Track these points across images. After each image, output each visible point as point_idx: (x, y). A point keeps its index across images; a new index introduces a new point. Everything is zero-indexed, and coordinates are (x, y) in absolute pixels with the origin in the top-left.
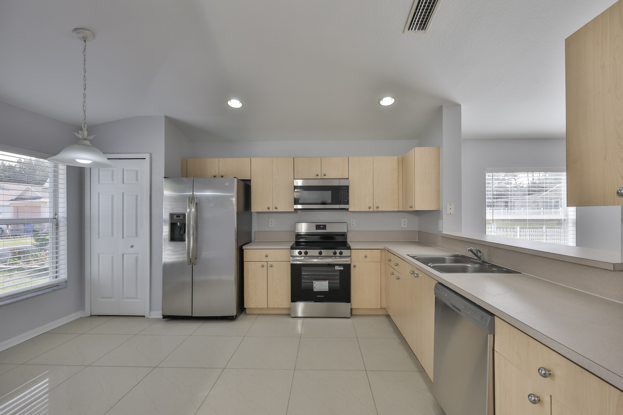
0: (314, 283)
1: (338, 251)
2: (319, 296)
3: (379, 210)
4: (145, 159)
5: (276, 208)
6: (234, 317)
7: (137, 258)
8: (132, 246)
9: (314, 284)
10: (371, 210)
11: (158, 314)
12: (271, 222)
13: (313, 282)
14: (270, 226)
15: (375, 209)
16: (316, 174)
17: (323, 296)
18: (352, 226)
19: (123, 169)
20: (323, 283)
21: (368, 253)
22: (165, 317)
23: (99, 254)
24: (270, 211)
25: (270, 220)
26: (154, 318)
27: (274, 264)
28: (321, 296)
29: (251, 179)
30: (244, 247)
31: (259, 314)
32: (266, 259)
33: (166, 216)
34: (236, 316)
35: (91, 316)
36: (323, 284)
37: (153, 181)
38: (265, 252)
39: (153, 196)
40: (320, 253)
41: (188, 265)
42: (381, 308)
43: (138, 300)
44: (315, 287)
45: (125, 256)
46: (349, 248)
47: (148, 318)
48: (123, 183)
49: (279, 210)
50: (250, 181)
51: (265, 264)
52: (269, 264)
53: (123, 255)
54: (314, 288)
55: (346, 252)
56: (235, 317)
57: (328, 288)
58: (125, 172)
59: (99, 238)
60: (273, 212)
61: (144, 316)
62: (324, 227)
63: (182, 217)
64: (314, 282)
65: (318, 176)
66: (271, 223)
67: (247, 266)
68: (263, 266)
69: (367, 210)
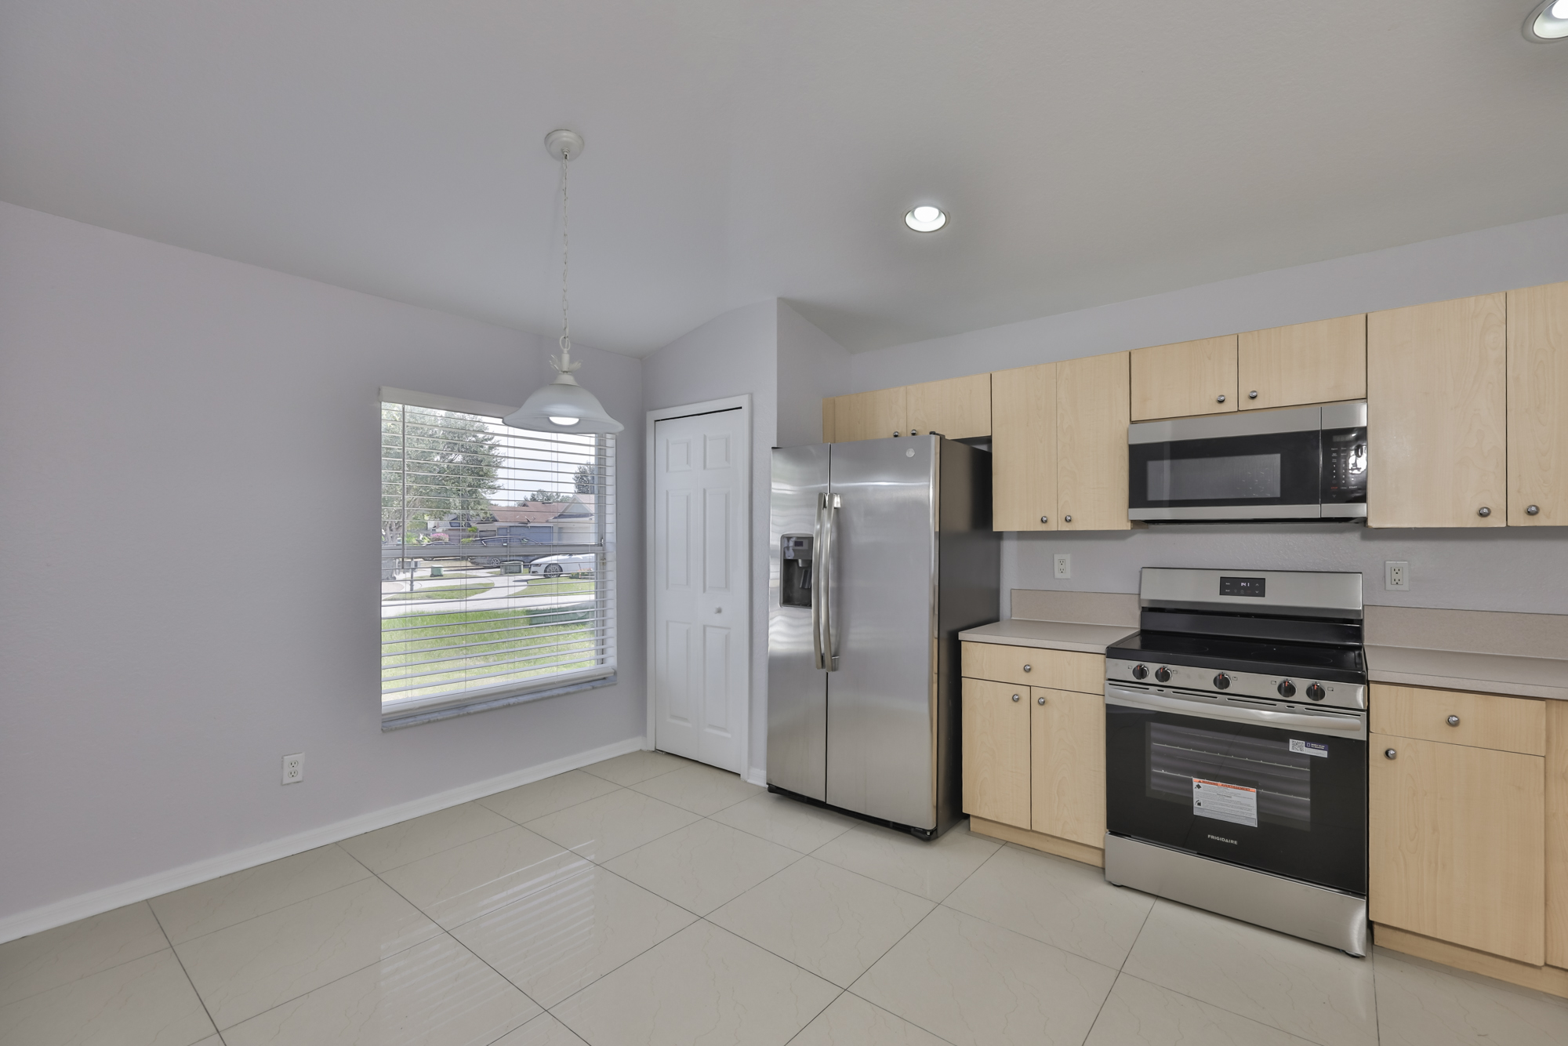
0: (1195, 784)
1: (1301, 684)
2: (1218, 838)
3: (1541, 521)
4: (741, 408)
5: (1068, 521)
6: (928, 834)
7: (727, 637)
8: (719, 611)
9: (1195, 790)
10: (1496, 521)
11: (758, 778)
12: (1062, 562)
13: (1191, 782)
14: (1058, 575)
15: (1519, 520)
16: (1216, 396)
17: (1236, 842)
18: (1389, 586)
19: (705, 437)
20: (1236, 795)
21: (1467, 708)
22: (773, 789)
23: (667, 622)
24: (1049, 530)
25: (1057, 557)
26: (755, 785)
27: (1051, 696)
28: (1223, 839)
29: (991, 436)
30: (962, 636)
31: (1006, 843)
32: (1024, 678)
33: (775, 541)
34: (932, 832)
35: (657, 751)
36: (1234, 798)
37: (755, 459)
38: (1023, 657)
39: (754, 496)
40: (1223, 682)
41: (818, 668)
42: (1546, 965)
43: (729, 735)
44: (1201, 801)
45: (708, 629)
46: (1362, 679)
47: (746, 782)
48: (705, 467)
49: (1078, 526)
50: (988, 440)
51: (1024, 692)
52: (1037, 694)
53: (705, 627)
54: (1195, 805)
55: (1336, 691)
56: (931, 834)
57: (1255, 816)
58: (708, 442)
59: (667, 588)
60: (1058, 531)
61: (739, 775)
62: (1257, 586)
63: (805, 546)
64: (1196, 781)
65: (1222, 405)
66: (1062, 567)
67: (970, 691)
68: (1016, 699)
69: (1473, 522)
